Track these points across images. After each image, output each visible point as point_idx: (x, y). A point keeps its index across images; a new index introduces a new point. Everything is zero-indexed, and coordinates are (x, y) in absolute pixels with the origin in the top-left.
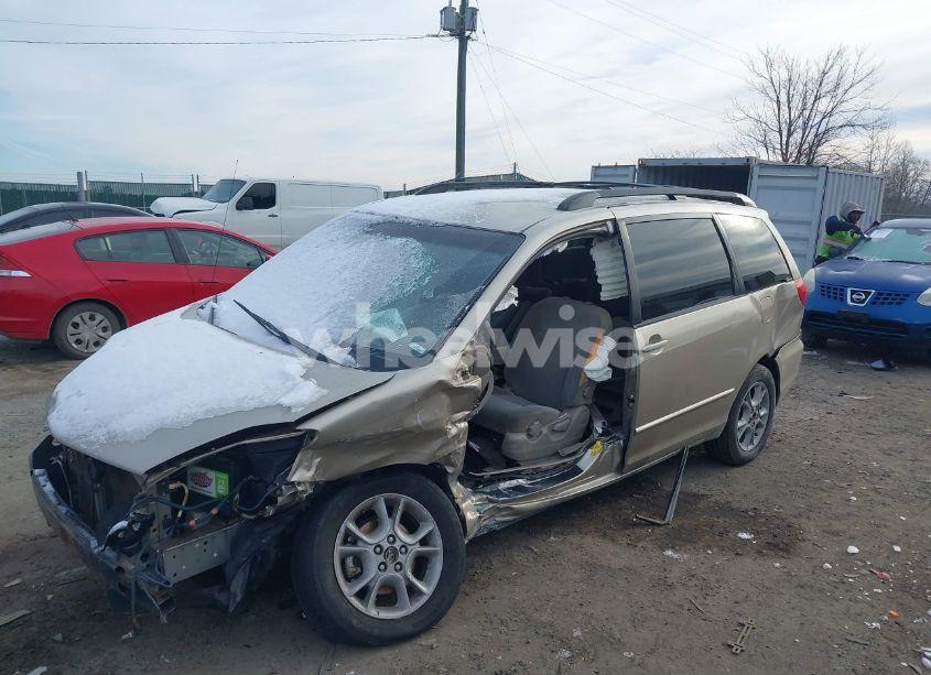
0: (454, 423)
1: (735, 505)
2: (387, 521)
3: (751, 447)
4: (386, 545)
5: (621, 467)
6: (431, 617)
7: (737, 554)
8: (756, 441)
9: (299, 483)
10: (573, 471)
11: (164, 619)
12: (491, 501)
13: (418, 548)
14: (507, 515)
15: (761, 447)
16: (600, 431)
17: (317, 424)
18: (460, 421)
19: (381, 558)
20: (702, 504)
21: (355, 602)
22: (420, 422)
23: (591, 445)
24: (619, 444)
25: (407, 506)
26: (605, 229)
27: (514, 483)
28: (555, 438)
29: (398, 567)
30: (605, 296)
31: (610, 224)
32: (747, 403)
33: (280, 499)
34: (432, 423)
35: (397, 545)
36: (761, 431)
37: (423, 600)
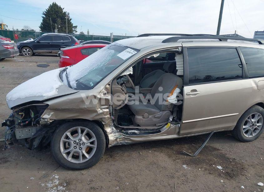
0: (101, 109)
1: (227, 156)
2: (80, 135)
3: (250, 136)
4: (77, 141)
5: (179, 133)
6: (88, 166)
7: (210, 173)
8: (254, 135)
9: (46, 119)
10: (158, 131)
11: (9, 147)
12: (123, 135)
13: (89, 144)
14: (129, 141)
15: (256, 138)
16: (171, 120)
17: (49, 103)
18: (104, 109)
19: (75, 145)
20: (215, 152)
21: (65, 155)
22: (86, 107)
23: (166, 124)
24: (178, 126)
25: (88, 131)
26: (178, 50)
27: (133, 131)
28: (155, 120)
29: (80, 149)
30: (178, 73)
31: (180, 48)
32: (249, 120)
33: (40, 122)
34: (91, 108)
35: (81, 142)
36: (258, 132)
37: (87, 160)
